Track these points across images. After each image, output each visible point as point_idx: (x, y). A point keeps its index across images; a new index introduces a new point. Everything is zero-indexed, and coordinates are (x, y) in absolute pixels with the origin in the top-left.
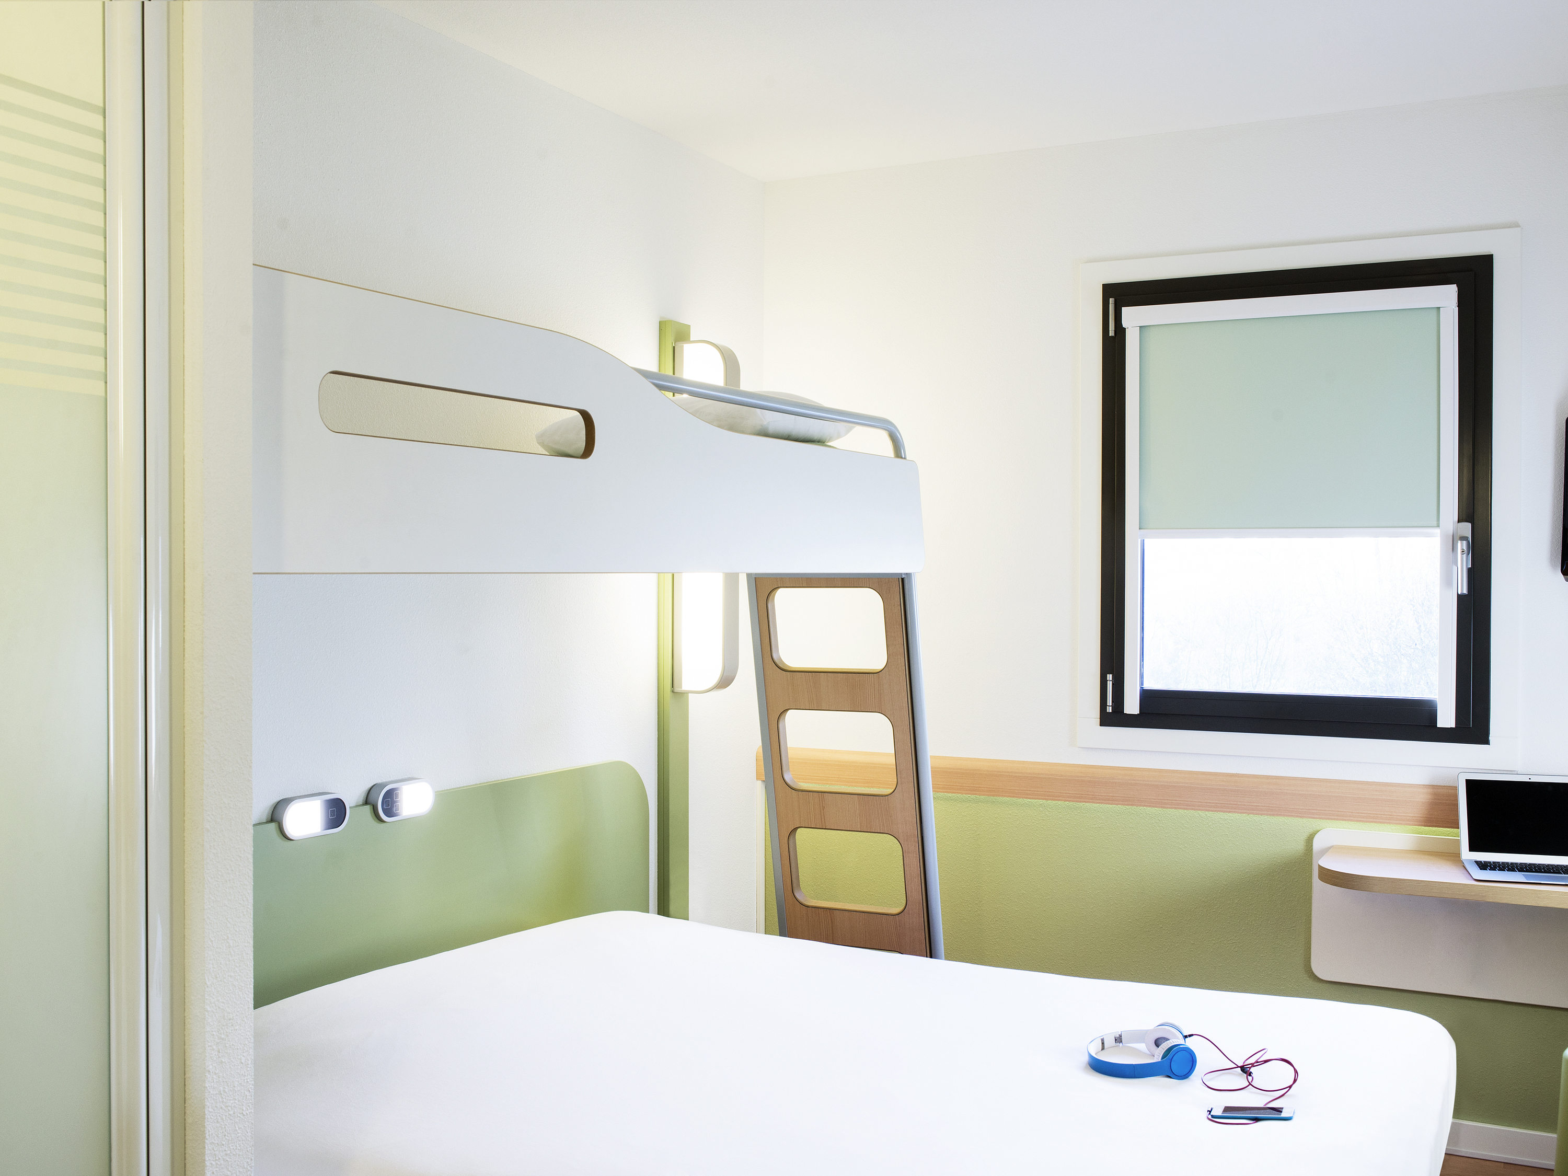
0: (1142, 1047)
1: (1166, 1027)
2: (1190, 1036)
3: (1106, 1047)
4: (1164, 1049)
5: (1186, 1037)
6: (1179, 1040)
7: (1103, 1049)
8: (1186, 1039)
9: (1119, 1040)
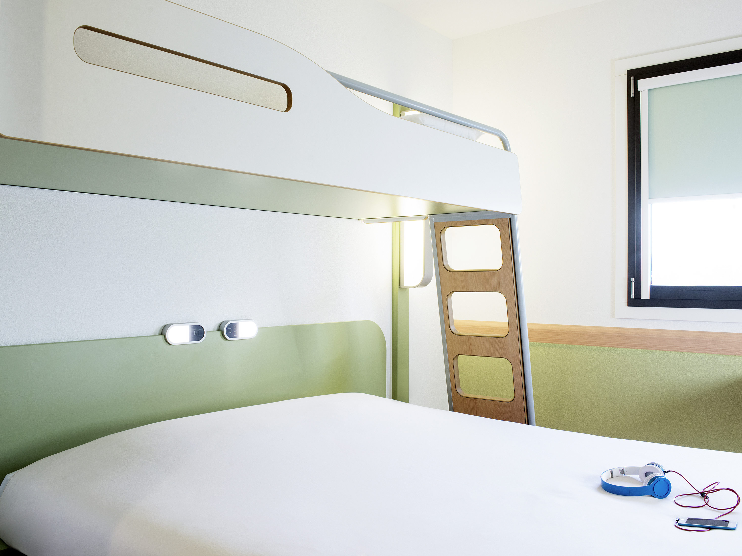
0: (637, 477)
1: (653, 466)
2: (668, 471)
3: (614, 476)
4: (649, 479)
5: (665, 472)
6: (662, 474)
7: (612, 477)
8: (666, 474)
9: (622, 472)
